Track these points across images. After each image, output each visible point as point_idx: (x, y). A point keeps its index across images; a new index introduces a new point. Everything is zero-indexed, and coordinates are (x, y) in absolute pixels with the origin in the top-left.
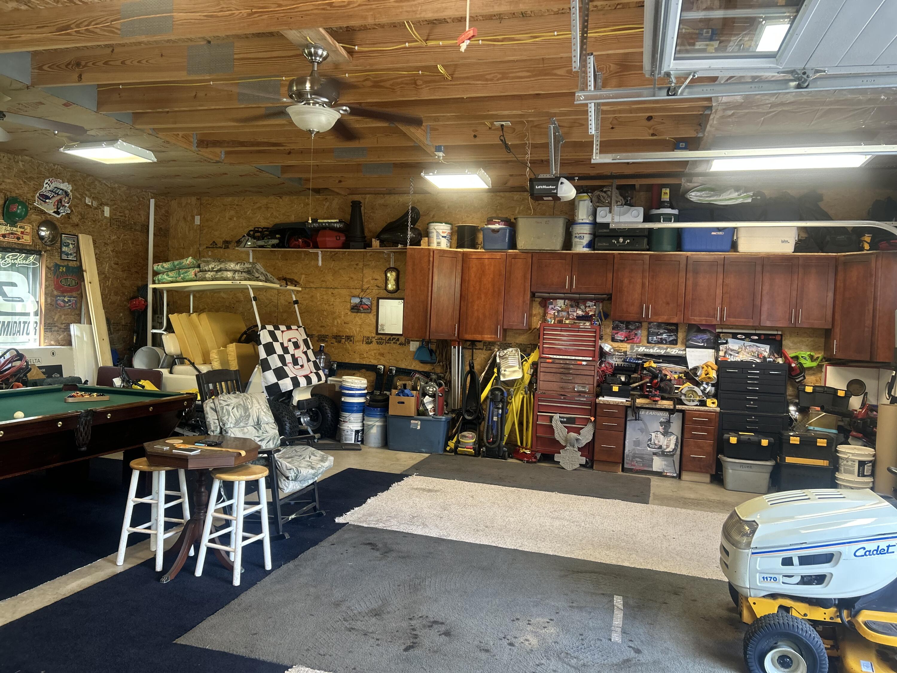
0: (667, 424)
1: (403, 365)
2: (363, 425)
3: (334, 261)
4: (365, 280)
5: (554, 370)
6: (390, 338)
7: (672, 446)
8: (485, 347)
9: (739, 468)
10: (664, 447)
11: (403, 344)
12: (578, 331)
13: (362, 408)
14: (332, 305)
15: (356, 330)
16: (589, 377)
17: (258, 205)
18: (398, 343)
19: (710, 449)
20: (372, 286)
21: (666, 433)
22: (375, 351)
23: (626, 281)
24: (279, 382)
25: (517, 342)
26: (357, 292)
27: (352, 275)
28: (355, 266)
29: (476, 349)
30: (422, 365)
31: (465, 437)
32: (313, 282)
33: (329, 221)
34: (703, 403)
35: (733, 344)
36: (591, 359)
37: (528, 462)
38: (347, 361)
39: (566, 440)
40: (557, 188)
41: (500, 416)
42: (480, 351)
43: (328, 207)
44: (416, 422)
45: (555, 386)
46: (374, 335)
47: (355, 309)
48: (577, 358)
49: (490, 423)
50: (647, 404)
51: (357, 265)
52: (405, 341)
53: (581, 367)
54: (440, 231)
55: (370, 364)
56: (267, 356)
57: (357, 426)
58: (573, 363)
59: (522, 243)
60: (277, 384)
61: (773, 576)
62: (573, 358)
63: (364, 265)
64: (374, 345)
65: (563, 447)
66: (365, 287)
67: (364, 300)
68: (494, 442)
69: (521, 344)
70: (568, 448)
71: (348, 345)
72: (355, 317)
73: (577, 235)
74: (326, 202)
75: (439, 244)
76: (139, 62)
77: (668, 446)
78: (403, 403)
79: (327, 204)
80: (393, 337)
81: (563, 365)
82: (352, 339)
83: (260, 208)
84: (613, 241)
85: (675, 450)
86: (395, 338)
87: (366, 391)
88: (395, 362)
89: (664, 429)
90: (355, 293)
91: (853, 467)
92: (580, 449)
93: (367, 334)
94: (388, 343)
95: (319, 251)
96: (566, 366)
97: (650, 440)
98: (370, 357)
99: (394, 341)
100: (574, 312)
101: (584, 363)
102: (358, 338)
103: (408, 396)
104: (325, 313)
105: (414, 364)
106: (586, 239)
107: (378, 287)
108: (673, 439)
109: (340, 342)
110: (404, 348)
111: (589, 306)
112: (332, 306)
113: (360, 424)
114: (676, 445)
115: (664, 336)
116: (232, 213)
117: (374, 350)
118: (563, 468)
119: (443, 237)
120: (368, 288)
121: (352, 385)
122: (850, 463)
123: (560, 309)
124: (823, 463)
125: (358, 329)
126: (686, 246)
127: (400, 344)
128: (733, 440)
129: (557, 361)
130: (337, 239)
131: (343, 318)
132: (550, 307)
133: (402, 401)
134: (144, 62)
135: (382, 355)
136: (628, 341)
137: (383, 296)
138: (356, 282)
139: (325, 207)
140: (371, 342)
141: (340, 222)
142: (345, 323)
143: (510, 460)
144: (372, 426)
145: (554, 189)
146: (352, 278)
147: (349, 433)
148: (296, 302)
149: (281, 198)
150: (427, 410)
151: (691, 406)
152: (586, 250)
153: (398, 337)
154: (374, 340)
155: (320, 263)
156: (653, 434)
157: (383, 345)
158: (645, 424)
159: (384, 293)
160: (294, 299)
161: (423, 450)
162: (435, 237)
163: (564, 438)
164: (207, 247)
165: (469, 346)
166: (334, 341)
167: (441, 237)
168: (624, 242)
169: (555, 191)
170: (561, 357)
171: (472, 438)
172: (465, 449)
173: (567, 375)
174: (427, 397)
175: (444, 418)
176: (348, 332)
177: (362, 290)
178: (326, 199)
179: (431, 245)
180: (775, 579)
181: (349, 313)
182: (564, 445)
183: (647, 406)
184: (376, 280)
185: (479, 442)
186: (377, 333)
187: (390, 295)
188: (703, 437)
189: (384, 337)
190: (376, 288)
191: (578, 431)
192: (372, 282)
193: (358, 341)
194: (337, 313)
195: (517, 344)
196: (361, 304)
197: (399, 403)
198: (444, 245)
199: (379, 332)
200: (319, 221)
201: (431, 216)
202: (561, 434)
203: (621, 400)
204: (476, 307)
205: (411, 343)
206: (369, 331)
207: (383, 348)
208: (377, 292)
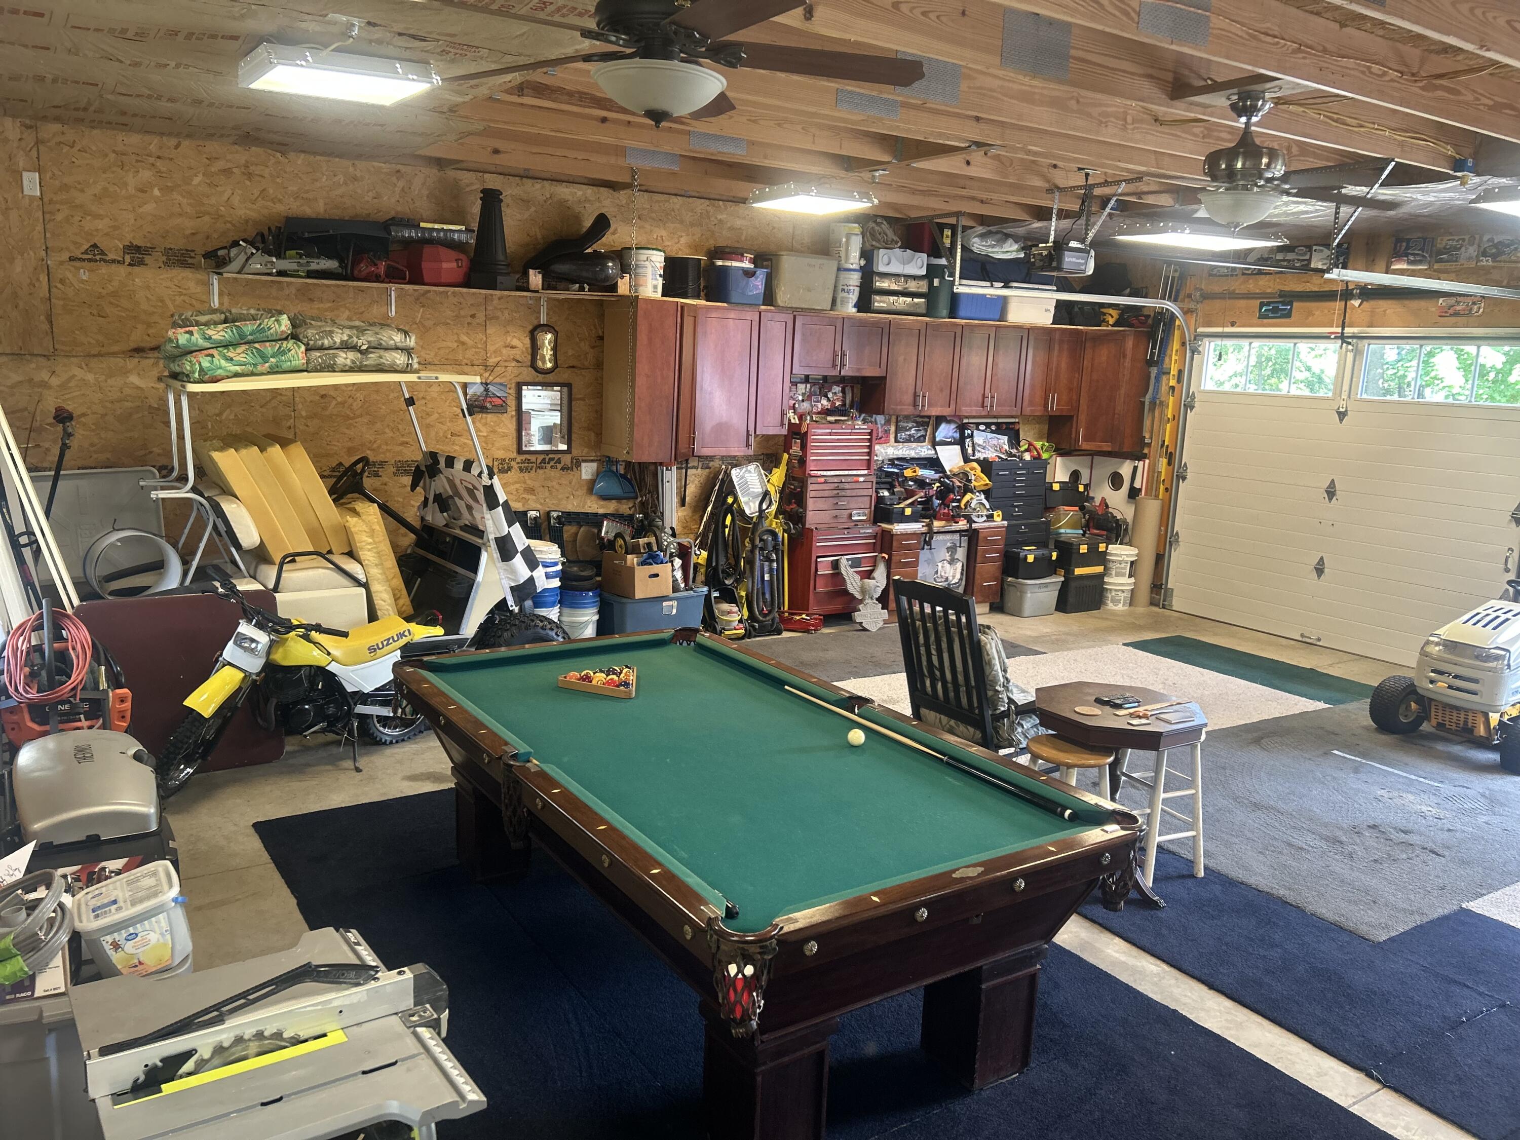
0: (952, 549)
1: (572, 506)
4: (491, 348)
5: (826, 494)
6: (544, 459)
7: (958, 576)
8: (700, 466)
9: (1037, 590)
10: (950, 578)
11: (568, 469)
14: (423, 398)
16: (866, 498)
17: (221, 164)
18: (559, 466)
19: (998, 574)
20: (506, 361)
21: (952, 562)
22: (517, 486)
23: (901, 359)
26: (475, 372)
27: (464, 338)
28: (469, 319)
30: (602, 503)
33: (445, 227)
34: (990, 517)
35: (980, 438)
36: (866, 472)
43: (403, 190)
44: (671, 603)
45: (827, 516)
46: (514, 455)
47: (476, 406)
48: (850, 473)
49: (760, 585)
50: (943, 527)
51: (473, 316)
52: (572, 462)
53: (857, 486)
54: (657, 266)
58: (848, 480)
62: (847, 473)
63: (489, 318)
64: (515, 475)
66: (492, 361)
67: (491, 388)
68: (768, 613)
70: (867, 601)
73: (845, 287)
74: (398, 179)
75: (655, 288)
77: (954, 577)
80: (551, 456)
81: (835, 485)
83: (227, 172)
84: (892, 300)
85: (961, 579)
86: (552, 459)
88: (557, 502)
89: (951, 556)
91: (1125, 569)
92: (877, 599)
93: (501, 454)
94: (542, 468)
95: (396, 289)
96: (840, 486)
97: (937, 572)
99: (552, 463)
101: (861, 479)
105: (589, 504)
106: (855, 295)
107: (518, 361)
108: (959, 566)
110: (572, 476)
112: (423, 402)
114: (962, 574)
115: (913, 431)
116: (146, 175)
117: (516, 483)
118: (865, 630)
120: (497, 365)
122: (1123, 565)
124: (1100, 569)
126: (962, 313)
127: (563, 469)
128: (1031, 558)
129: (830, 480)
130: (458, 267)
131: (451, 424)
134: (933, 16)
135: (531, 491)
137: (528, 379)
138: (473, 352)
140: (510, 469)
141: (468, 230)
142: (454, 435)
143: (786, 635)
146: (463, 343)
149: (283, 154)
150: (677, 580)
151: (980, 523)
152: (854, 312)
153: (560, 456)
154: (513, 463)
156: (940, 565)
157: (533, 474)
158: (932, 554)
159: (528, 374)
163: (858, 589)
164: (71, 259)
170: (829, 473)
172: (734, 632)
173: (842, 499)
174: (676, 559)
177: (486, 368)
178: (398, 171)
179: (636, 288)
182: (860, 598)
184: (512, 347)
186: (520, 451)
187: (540, 378)
188: (993, 560)
189: (533, 458)
190: (514, 364)
192: (504, 351)
194: (438, 416)
196: (487, 396)
198: (660, 290)
199: (524, 449)
200: (422, 225)
202: (854, 583)
203: (914, 527)
205: (583, 465)
206: (504, 448)
207: (532, 479)
208: (516, 372)
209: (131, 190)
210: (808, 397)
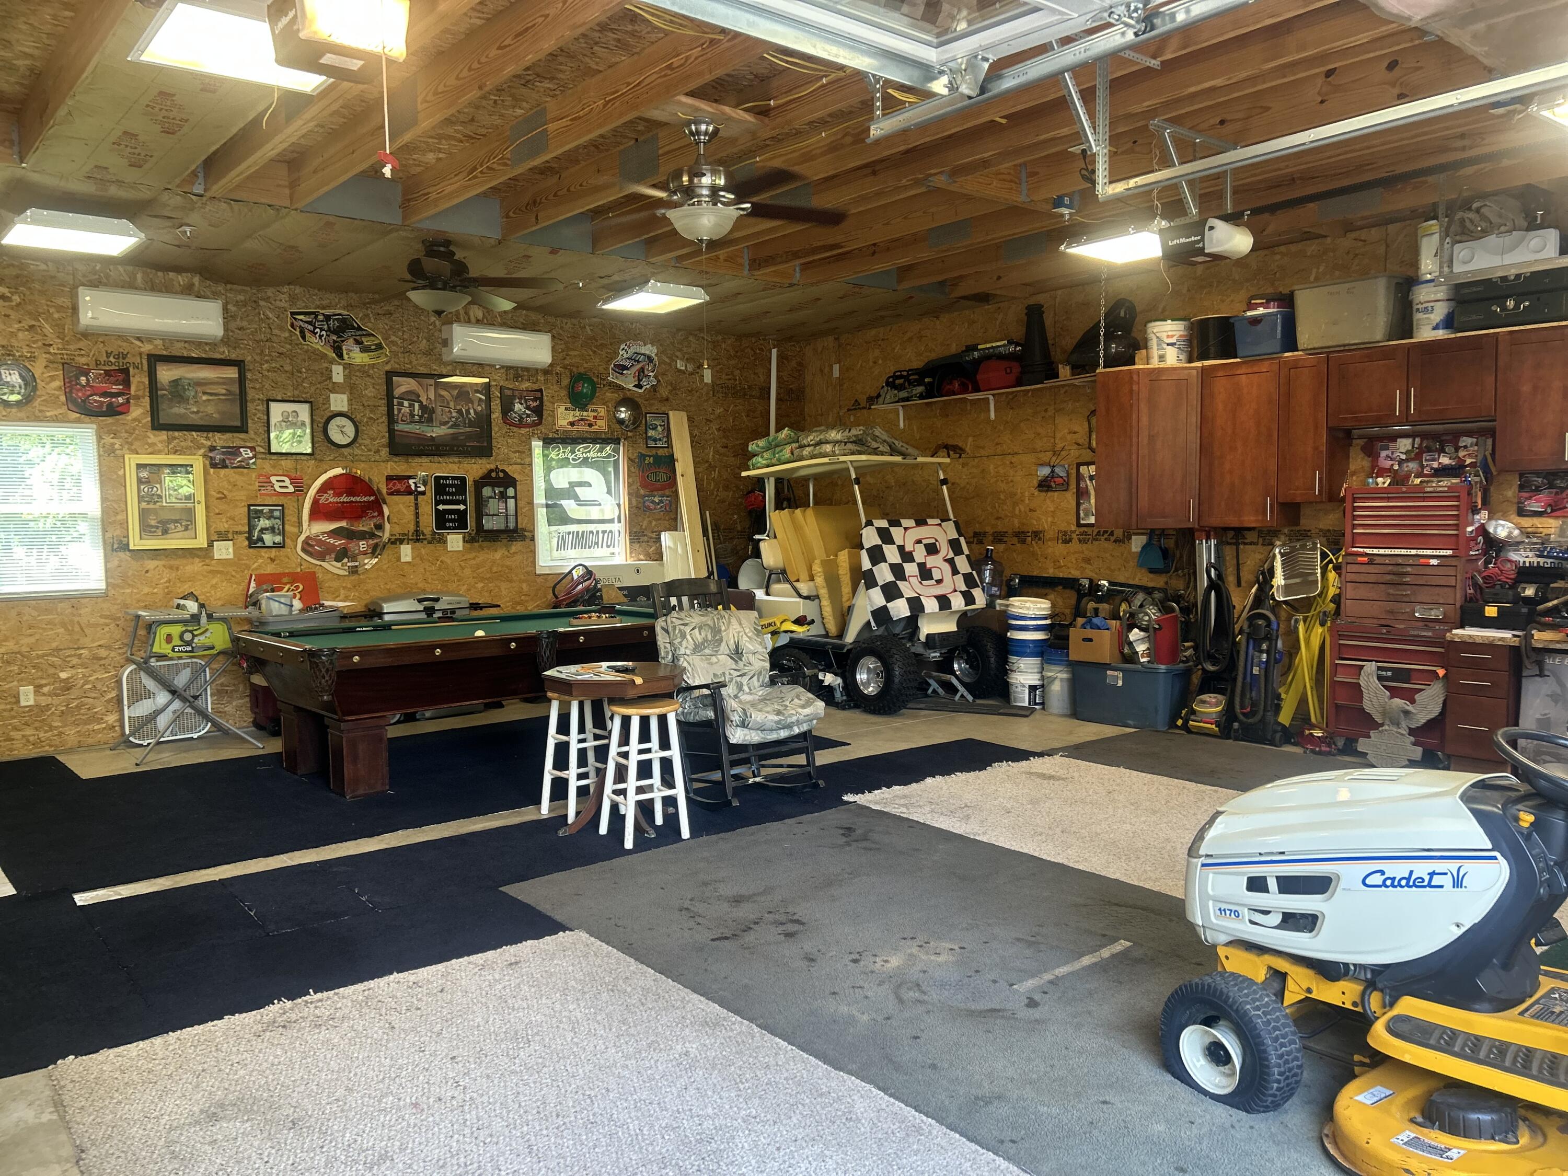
1: (1121, 578)
2: (1043, 678)
3: (1012, 408)
4: (1058, 435)
5: (1372, 578)
6: (1099, 532)
8: (1261, 540)
11: (1120, 541)
12: (1424, 499)
13: (1039, 649)
14: (1012, 481)
15: (1047, 521)
16: (1446, 589)
17: (909, 335)
18: (1112, 539)
20: (1069, 445)
22: (1076, 555)
23: (1526, 388)
24: (889, 605)
25: (1321, 527)
26: (1046, 457)
27: (1039, 430)
28: (1043, 414)
29: (1245, 544)
30: (1151, 576)
31: (1204, 702)
32: (983, 448)
33: (994, 345)
36: (1450, 552)
37: (1313, 751)
38: (1035, 574)
39: (1384, 714)
40: (1202, 240)
41: (1263, 666)
42: (1253, 546)
44: (1116, 673)
45: (1376, 609)
46: (1073, 528)
47: (1045, 485)
48: (1420, 552)
49: (1248, 679)
50: (1558, 642)
51: (1046, 411)
52: (1124, 535)
53: (1428, 571)
54: (1163, 336)
55: (1070, 576)
56: (873, 566)
57: (1033, 679)
58: (1411, 562)
59: (1305, 337)
60: (885, 607)
61: (1234, 908)
62: (1413, 552)
63: (1057, 410)
64: (1075, 545)
65: (1376, 726)
66: (1059, 446)
67: (1057, 470)
68: (1253, 713)
69: (1329, 530)
70: (1386, 727)
71: (1036, 547)
72: (1045, 500)
73: (1420, 306)
74: (999, 315)
75: (1162, 358)
76: (581, 185)
78: (1091, 640)
79: (1000, 317)
81: (1390, 568)
82: (1041, 535)
83: (911, 339)
84: (1494, 308)
86: (1107, 532)
87: (1048, 622)
88: (1108, 572)
90: (1044, 459)
92: (1412, 732)
93: (1063, 527)
94: (1096, 540)
95: (989, 396)
96: (1395, 569)
98: (1070, 565)
99: (1106, 536)
100: (1434, 460)
101: (1434, 562)
102: (1050, 534)
103: (1099, 628)
104: (1002, 497)
105: (1139, 576)
106: (1440, 312)
107: (1079, 445)
109: (1023, 542)
110: (1122, 548)
111: (1465, 447)
112: (1011, 484)
113: (1038, 676)
116: (877, 352)
117: (1076, 552)
119: (1168, 345)
120: (1063, 449)
121: (1020, 611)
123: (1403, 457)
125: (1050, 519)
127: (1115, 541)
129: (1378, 560)
130: (1007, 373)
131: (1027, 501)
132: (1383, 454)
133: (1090, 637)
134: (584, 184)
135: (1088, 561)
136: (1554, 514)
137: (1087, 460)
138: (1045, 439)
139: (998, 323)
140: (1070, 540)
141: (1010, 342)
142: (1031, 510)
144: (1052, 680)
145: (1198, 242)
146: (1038, 434)
147: (1019, 689)
148: (944, 482)
149: (937, 317)
150: (1137, 653)
152: (1441, 334)
154: (1074, 536)
155: (992, 415)
157: (1089, 545)
158: (1561, 684)
159: (1088, 455)
160: (942, 477)
161: (1130, 722)
162: (1155, 347)
163: (1381, 709)
164: (849, 410)
165: (1232, 538)
166: (1015, 540)
167: (1165, 346)
168: (1517, 306)
169: (1201, 245)
170: (1388, 552)
171: (1217, 705)
172: (1201, 724)
173: (1400, 587)
174: (1136, 630)
175: (1163, 667)
176: (1035, 525)
177: (1055, 453)
178: (999, 309)
179: (1150, 361)
180: (1237, 914)
181: (1036, 493)
182: (1380, 721)
183: (1558, 646)
184: (1074, 433)
185: (1229, 714)
186: (1079, 525)
190: (1076, 447)
191: (1410, 696)
192: (1069, 437)
193: (1050, 539)
194: (1019, 495)
195: (1321, 530)
196: (1053, 477)
197: (1084, 640)
198: (1173, 358)
199: (1082, 522)
200: (979, 347)
201: (1160, 310)
202: (1375, 700)
203: (1505, 635)
204: (1227, 466)
205: (1133, 537)
206: (1066, 522)
207: (1088, 549)
208: (1077, 453)
209: (871, 364)
210: (1416, 455)
